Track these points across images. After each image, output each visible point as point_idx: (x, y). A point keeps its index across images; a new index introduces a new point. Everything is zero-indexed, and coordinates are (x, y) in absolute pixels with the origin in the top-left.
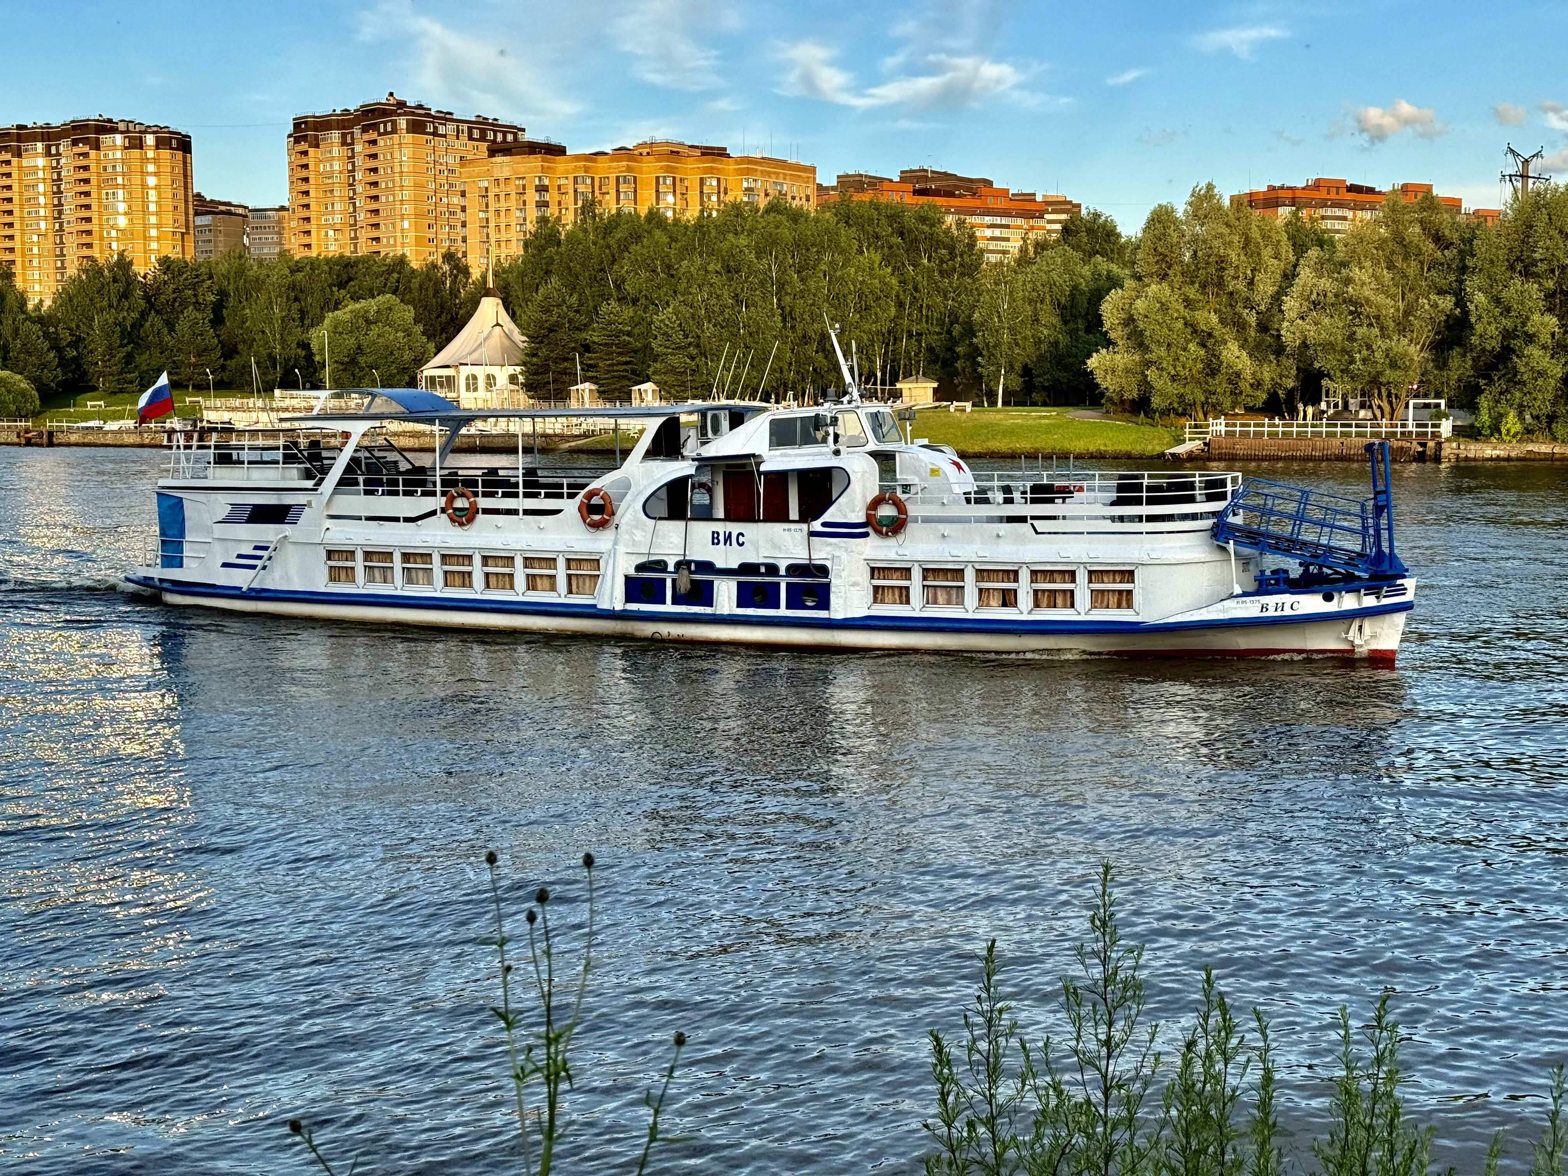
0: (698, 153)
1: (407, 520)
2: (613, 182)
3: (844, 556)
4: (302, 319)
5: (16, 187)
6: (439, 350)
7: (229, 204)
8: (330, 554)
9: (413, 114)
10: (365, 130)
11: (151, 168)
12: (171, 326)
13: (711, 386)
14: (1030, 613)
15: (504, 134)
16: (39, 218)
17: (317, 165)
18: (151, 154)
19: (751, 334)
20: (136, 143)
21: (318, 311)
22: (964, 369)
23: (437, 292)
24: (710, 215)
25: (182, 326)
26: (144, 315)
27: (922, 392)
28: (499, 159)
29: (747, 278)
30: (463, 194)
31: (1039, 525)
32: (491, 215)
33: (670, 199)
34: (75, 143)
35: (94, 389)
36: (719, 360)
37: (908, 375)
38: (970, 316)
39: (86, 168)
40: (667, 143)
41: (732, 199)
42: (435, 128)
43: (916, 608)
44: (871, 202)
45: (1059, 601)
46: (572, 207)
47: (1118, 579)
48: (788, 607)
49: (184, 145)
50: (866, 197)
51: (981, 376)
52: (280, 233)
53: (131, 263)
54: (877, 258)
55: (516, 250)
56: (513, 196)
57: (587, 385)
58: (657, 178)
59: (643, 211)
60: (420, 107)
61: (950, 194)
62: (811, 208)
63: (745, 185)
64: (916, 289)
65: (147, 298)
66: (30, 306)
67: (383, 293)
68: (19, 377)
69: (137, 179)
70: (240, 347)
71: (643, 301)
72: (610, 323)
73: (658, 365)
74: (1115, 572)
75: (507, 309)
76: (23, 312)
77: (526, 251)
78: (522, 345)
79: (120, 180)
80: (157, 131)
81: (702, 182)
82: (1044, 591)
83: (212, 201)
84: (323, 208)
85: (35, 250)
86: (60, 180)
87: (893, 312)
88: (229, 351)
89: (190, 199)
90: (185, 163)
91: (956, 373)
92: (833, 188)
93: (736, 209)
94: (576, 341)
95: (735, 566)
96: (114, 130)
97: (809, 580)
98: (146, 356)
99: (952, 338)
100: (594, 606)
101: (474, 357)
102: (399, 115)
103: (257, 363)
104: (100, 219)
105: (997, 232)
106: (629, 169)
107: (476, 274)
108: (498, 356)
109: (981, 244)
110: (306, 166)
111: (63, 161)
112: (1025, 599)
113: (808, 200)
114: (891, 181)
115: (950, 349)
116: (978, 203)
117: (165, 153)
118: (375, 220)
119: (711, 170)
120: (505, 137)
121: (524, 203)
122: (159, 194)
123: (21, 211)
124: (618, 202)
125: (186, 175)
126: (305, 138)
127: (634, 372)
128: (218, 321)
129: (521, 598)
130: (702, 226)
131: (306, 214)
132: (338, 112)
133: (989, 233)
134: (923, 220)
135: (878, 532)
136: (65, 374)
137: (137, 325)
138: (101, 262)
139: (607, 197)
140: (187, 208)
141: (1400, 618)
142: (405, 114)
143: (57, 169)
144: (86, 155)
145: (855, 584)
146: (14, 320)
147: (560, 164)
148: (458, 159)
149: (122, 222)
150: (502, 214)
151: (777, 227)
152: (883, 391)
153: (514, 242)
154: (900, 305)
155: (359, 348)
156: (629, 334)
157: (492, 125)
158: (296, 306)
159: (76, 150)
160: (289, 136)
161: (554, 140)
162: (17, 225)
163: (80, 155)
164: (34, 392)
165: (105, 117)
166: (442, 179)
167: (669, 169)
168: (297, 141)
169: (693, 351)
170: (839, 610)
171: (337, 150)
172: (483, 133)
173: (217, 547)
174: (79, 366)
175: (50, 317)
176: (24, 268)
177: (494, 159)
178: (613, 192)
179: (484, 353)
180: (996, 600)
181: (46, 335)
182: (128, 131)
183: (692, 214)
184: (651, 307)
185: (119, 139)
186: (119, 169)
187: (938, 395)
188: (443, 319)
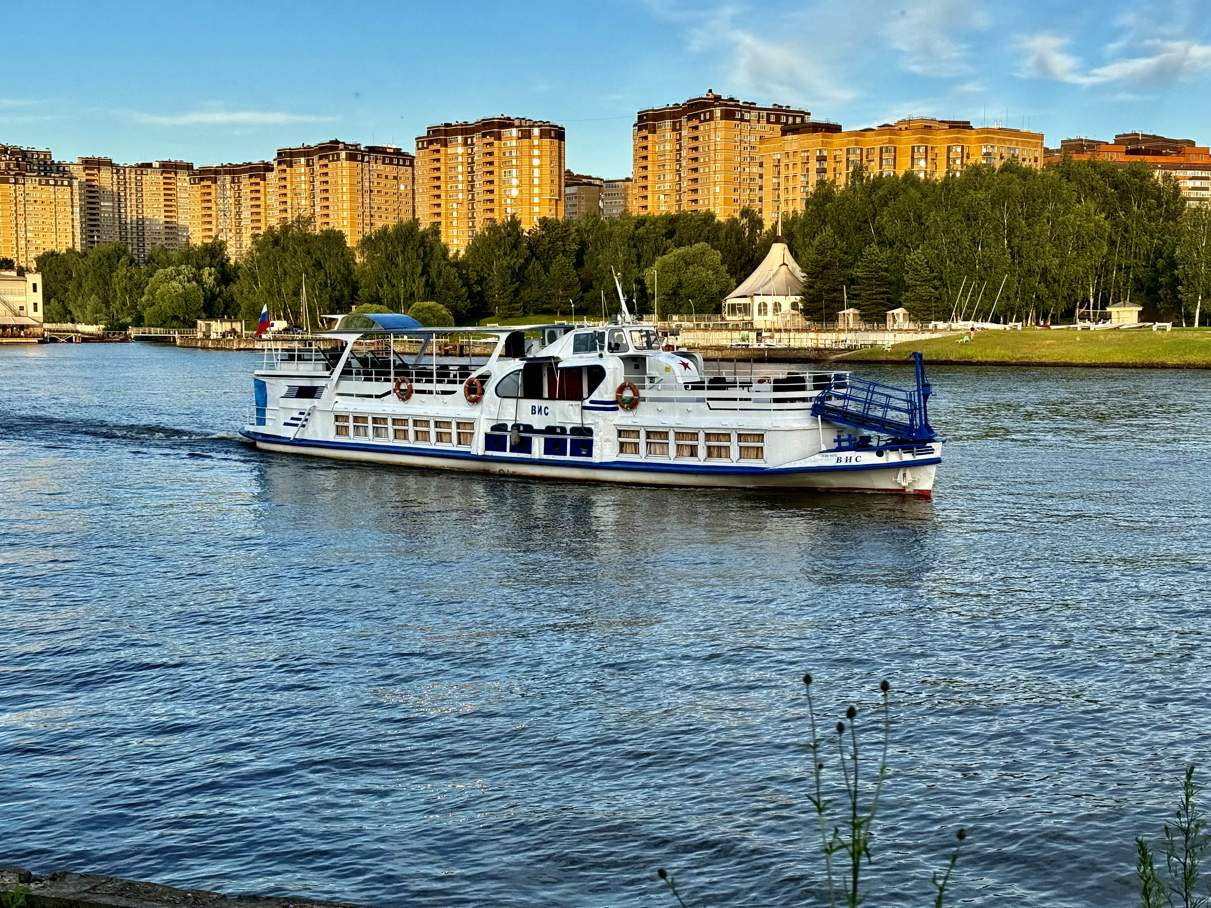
0: (946, 126)
1: (377, 397)
2: (877, 151)
3: (601, 423)
4: (639, 262)
5: (443, 169)
6: (739, 284)
7: (590, 177)
8: (337, 418)
9: (726, 105)
10: (690, 119)
11: (536, 152)
12: (546, 268)
13: (951, 311)
14: (704, 461)
15: (794, 118)
16: (458, 191)
17: (654, 147)
18: (536, 142)
19: (985, 269)
20: (526, 135)
21: (651, 255)
22: (1166, 295)
23: (738, 240)
24: (954, 176)
25: (554, 268)
26: (528, 261)
27: (1129, 315)
28: (789, 137)
29: (983, 224)
30: (761, 165)
31: (713, 404)
32: (782, 180)
33: (922, 163)
34: (484, 136)
35: (492, 314)
36: (958, 291)
37: (1116, 301)
38: (1174, 252)
39: (491, 154)
40: (922, 120)
41: (973, 162)
42: (742, 115)
43: (642, 457)
44: (1089, 161)
45: (723, 454)
46: (844, 172)
47: (756, 440)
48: (571, 455)
49: (560, 134)
50: (1085, 157)
51: (1181, 302)
52: (625, 198)
53: (520, 222)
54: (1092, 206)
55: (800, 208)
56: (799, 165)
57: (851, 310)
58: (913, 148)
59: (901, 173)
60: (731, 99)
61: (1158, 153)
62: (1039, 166)
63: (984, 150)
64: (1126, 231)
65: (530, 247)
66: (451, 254)
67: (697, 241)
68: (441, 306)
69: (526, 160)
70: (594, 283)
71: (898, 244)
72: (871, 262)
73: (908, 294)
74: (755, 435)
75: (791, 252)
76: (445, 260)
77: (807, 207)
78: (802, 280)
79: (514, 162)
80: (541, 125)
81: (949, 149)
82: (714, 447)
83: (578, 175)
84: (657, 179)
85: (455, 214)
86: (473, 162)
87: (1105, 250)
88: (587, 287)
89: (563, 174)
90: (560, 148)
91: (1159, 300)
92: (1058, 151)
93: (976, 170)
94: (844, 276)
95: (544, 428)
96: (511, 126)
97: (582, 437)
98: (528, 290)
99: (1157, 271)
100: (469, 452)
101: (766, 288)
102: (715, 106)
103: (606, 295)
104: (500, 191)
105: (1198, 184)
106: (891, 141)
107: (767, 226)
108: (783, 289)
109: (1184, 193)
110: (646, 148)
111: (476, 149)
112: (702, 452)
113: (1036, 161)
114: (1107, 144)
115: (1155, 280)
116: (1182, 159)
117: (546, 141)
118: (694, 187)
119: (957, 140)
120: (794, 120)
121: (808, 170)
122: (541, 171)
123: (446, 186)
124: (881, 167)
125: (561, 157)
126: (646, 127)
127: (889, 300)
128: (579, 264)
129: (433, 447)
130: (948, 183)
131: (644, 183)
132: (671, 106)
133: (1190, 184)
134: (1135, 174)
135: (623, 407)
136: (472, 304)
137: (523, 268)
138: (499, 223)
139: (873, 163)
140: (560, 181)
141: (932, 469)
142: (720, 105)
143: (471, 155)
144: (491, 144)
145: (607, 441)
146: (439, 265)
147: (836, 139)
148: (758, 139)
149: (515, 192)
150: (790, 179)
151: (1009, 184)
152: (1095, 314)
153: (799, 201)
154: (1112, 243)
155: (680, 283)
156: (886, 270)
157: (786, 111)
158: (634, 251)
159: (485, 141)
160: (635, 125)
161: (832, 122)
162: (443, 197)
163: (487, 144)
164: (451, 317)
165: (506, 116)
166: (745, 154)
167: (922, 140)
168: (640, 129)
169: (937, 283)
170: (597, 457)
171: (669, 135)
172: (778, 117)
173: (281, 413)
174: (482, 298)
175: (463, 262)
176: (447, 227)
177: (785, 137)
178: (877, 159)
179: (772, 286)
180: (687, 452)
181: (461, 275)
182: (521, 126)
183: (940, 175)
184: (905, 248)
185: (514, 131)
186: (514, 154)
187: (1143, 316)
188: (743, 260)
